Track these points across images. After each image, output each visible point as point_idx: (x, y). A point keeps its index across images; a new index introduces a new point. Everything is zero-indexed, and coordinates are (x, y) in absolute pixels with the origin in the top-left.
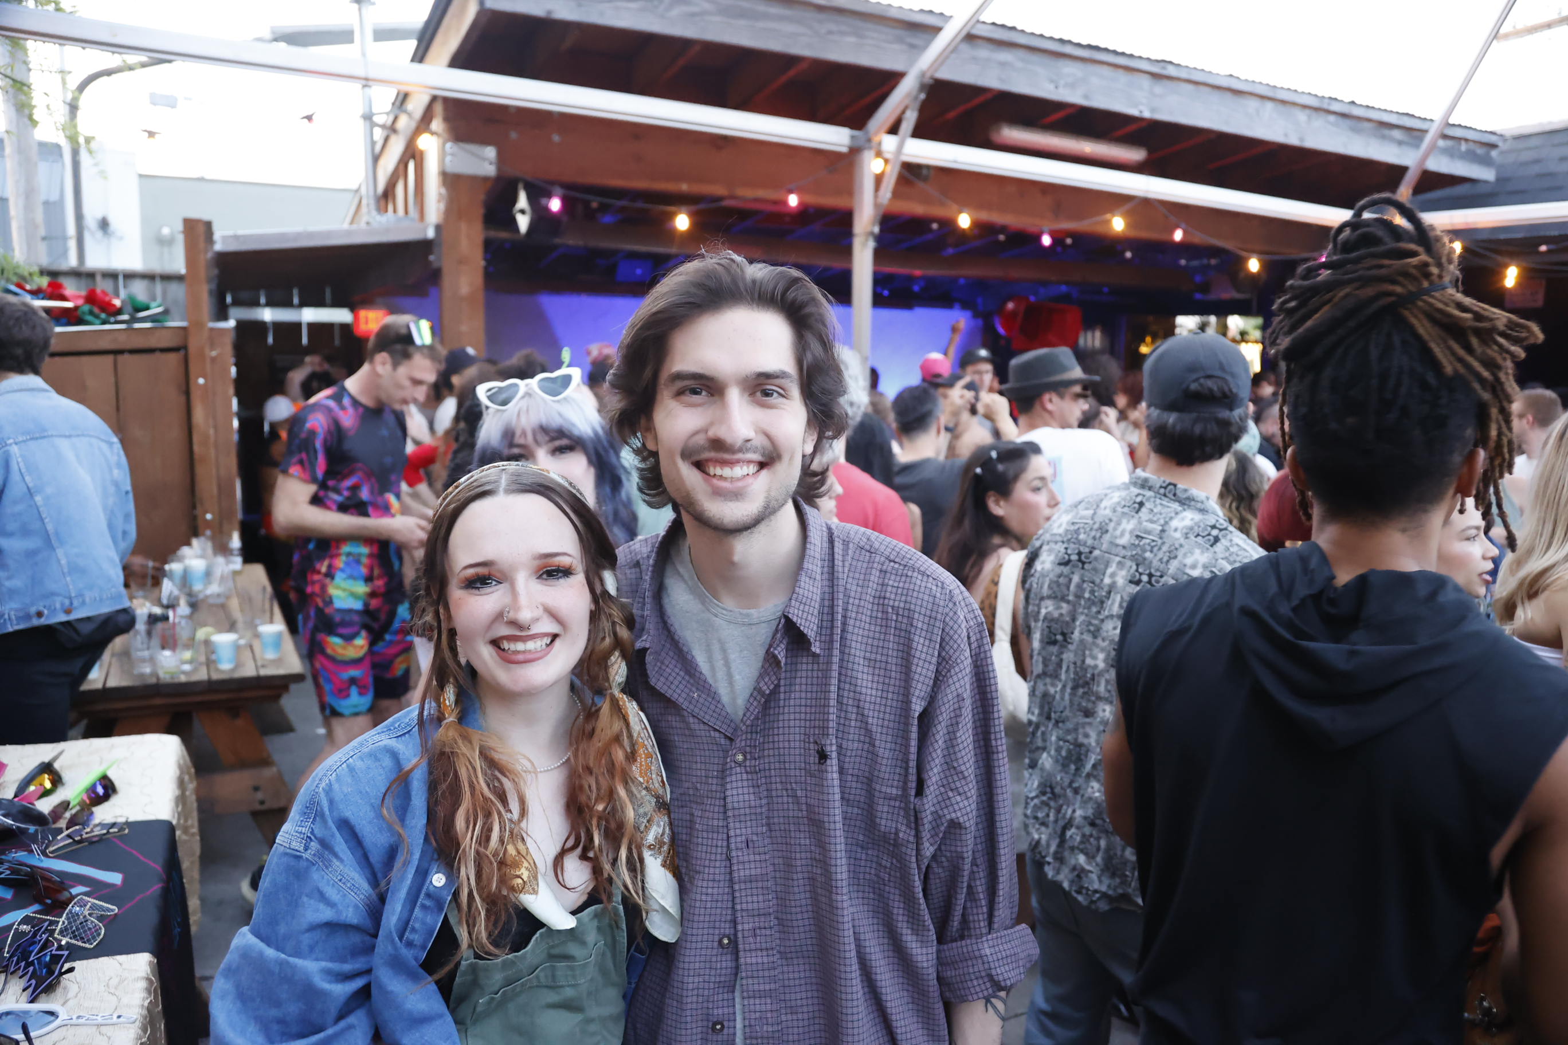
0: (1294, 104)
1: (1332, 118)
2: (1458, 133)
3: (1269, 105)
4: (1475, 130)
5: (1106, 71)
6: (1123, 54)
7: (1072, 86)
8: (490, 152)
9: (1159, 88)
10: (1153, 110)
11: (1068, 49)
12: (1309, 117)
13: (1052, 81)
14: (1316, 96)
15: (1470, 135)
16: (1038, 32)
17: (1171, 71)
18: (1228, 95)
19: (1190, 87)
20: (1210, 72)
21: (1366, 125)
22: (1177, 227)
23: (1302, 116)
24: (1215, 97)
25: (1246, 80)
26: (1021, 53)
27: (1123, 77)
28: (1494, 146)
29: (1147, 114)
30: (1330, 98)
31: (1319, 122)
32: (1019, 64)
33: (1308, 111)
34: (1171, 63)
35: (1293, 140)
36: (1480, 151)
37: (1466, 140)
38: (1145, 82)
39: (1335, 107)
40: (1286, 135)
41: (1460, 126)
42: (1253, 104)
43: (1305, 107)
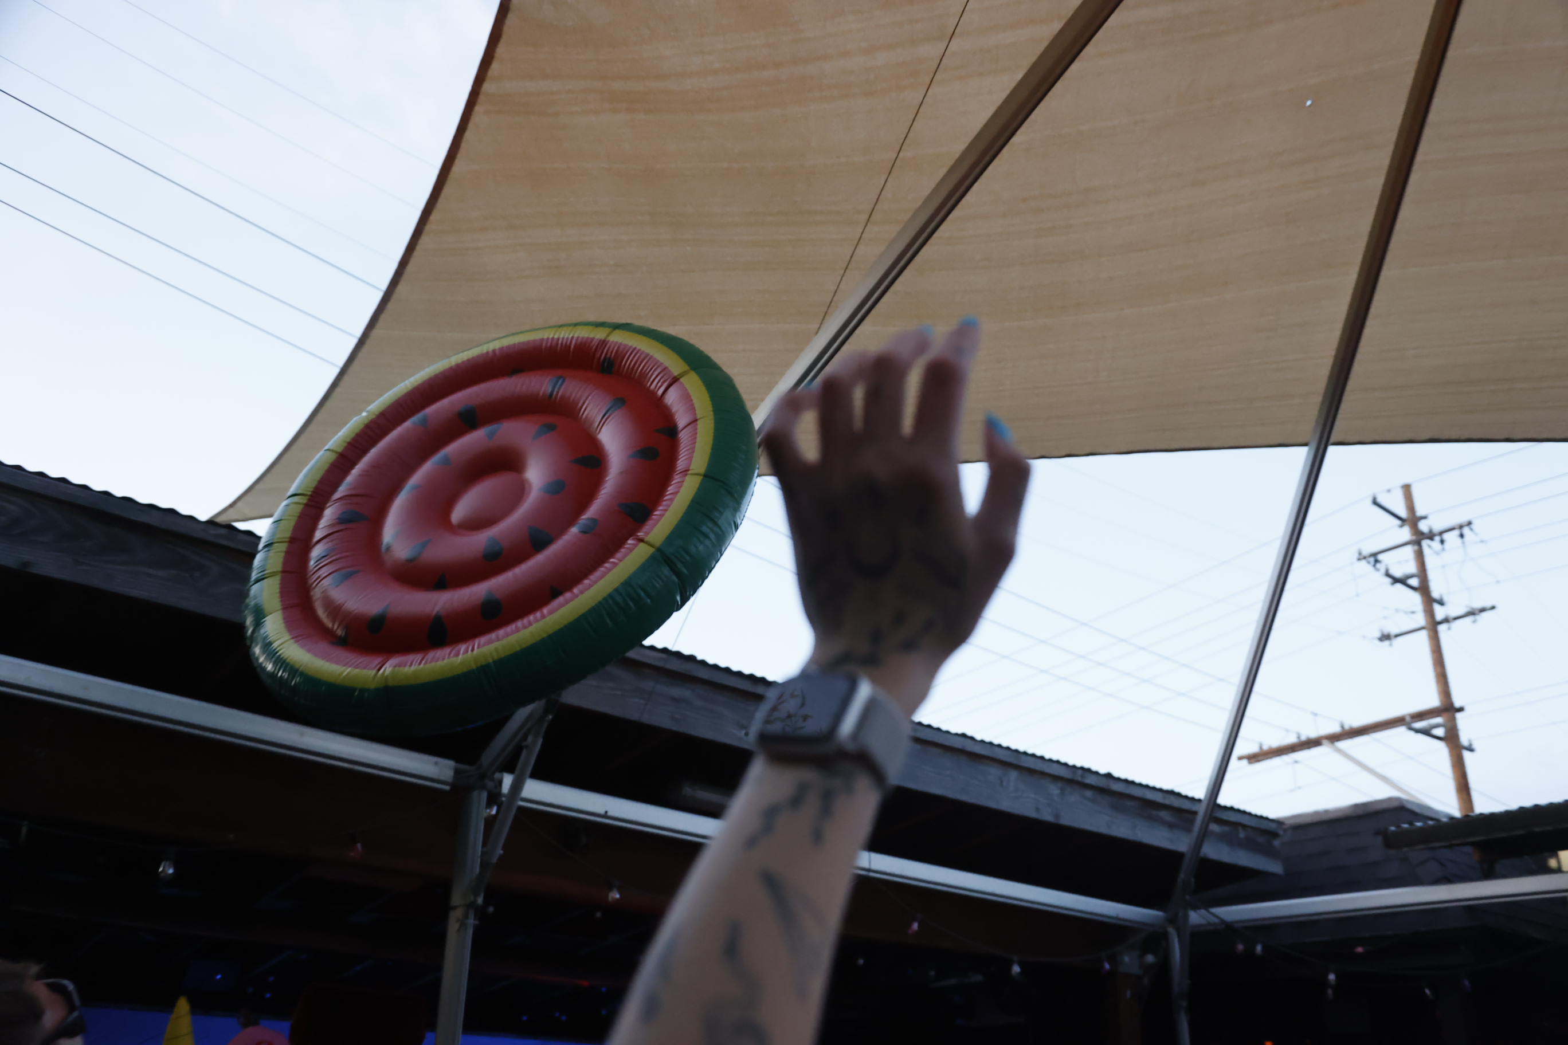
0: (1043, 774)
1: (1088, 793)
3: (1014, 774)
4: (1250, 814)
12: (1062, 789)
14: (1066, 765)
20: (939, 729)
21: (1130, 803)
23: (1054, 790)
25: (982, 741)
28: (1274, 835)
30: (1082, 768)
31: (1074, 797)
32: (698, 703)
33: (1060, 784)
35: (1047, 816)
36: (1261, 839)
37: (1244, 826)
39: (1090, 780)
40: (1037, 809)
41: (1232, 809)
42: (994, 772)
43: (1056, 778)
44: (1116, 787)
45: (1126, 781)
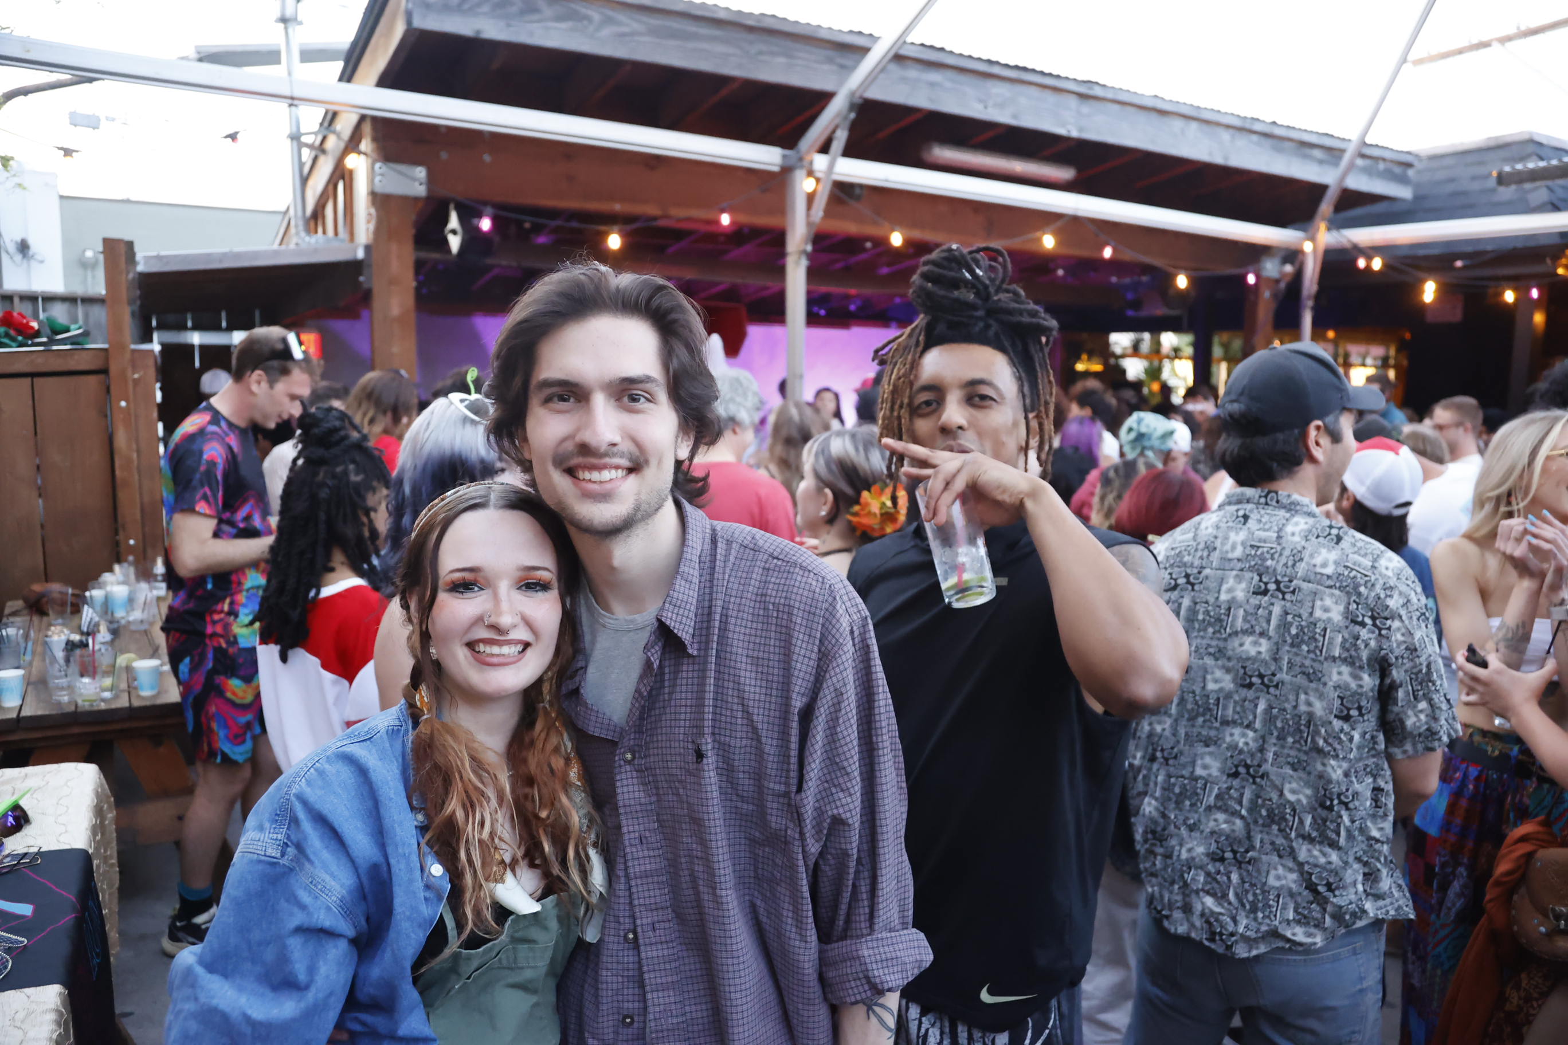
0: (1218, 124)
1: (1255, 138)
2: (1376, 152)
3: (1194, 125)
4: (1392, 150)
5: (1033, 91)
6: (1050, 75)
7: (1001, 106)
8: (421, 172)
9: (1086, 108)
10: (1081, 130)
11: (996, 70)
12: (1234, 137)
13: (980, 101)
14: (1238, 116)
15: (1387, 155)
16: (966, 53)
17: (1098, 92)
18: (1154, 116)
19: (1116, 107)
20: (1135, 93)
21: (1288, 144)
22: (1107, 244)
23: (1225, 136)
24: (1142, 117)
25: (1171, 101)
26: (950, 74)
27: (1050, 97)
28: (1409, 165)
29: (1075, 134)
30: (1252, 118)
31: (1242, 142)
32: (948, 85)
33: (1231, 131)
34: (1097, 83)
35: (1218, 159)
36: (1397, 170)
37: (1384, 160)
38: (1073, 102)
39: (1258, 127)
40: (1210, 154)
41: (1377, 146)
42: (1178, 124)
43: (1228, 127)
44: (1278, 132)
45: (1288, 127)
